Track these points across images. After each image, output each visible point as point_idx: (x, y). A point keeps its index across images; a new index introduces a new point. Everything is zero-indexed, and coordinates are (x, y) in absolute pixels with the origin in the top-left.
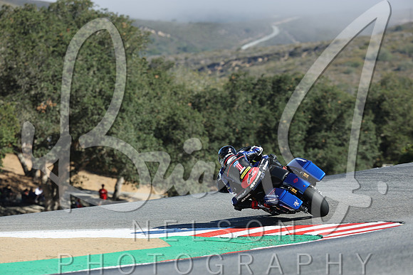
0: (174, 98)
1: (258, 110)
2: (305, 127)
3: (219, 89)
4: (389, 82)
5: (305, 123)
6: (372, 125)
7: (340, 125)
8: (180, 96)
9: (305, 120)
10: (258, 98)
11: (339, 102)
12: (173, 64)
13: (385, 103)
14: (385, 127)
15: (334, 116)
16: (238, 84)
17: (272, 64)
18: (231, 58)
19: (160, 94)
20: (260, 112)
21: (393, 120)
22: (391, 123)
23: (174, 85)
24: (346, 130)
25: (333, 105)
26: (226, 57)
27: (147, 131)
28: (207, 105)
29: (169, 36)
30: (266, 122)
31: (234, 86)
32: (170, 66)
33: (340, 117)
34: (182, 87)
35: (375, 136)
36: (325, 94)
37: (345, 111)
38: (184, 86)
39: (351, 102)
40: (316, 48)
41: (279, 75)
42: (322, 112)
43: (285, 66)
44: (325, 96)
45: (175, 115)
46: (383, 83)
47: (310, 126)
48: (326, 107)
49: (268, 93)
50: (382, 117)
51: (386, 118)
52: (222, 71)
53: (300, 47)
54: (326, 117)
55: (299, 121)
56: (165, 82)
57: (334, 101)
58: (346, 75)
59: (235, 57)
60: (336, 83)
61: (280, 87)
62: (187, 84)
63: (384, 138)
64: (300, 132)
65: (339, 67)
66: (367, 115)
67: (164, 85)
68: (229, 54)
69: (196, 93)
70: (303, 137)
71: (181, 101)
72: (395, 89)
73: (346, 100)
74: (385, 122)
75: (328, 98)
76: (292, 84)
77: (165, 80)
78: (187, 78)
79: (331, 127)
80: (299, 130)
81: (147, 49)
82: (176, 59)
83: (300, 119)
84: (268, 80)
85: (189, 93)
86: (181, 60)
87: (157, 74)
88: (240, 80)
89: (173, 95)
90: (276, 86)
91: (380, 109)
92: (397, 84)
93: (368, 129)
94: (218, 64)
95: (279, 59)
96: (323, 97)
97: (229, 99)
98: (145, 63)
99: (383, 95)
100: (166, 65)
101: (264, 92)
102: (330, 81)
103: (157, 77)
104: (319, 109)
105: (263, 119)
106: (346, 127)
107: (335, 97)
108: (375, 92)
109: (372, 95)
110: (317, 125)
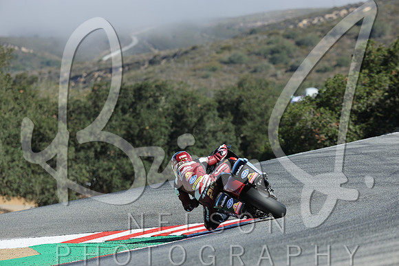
0: (39, 111)
1: (121, 118)
2: (167, 132)
3: (82, 100)
4: (245, 84)
5: (167, 128)
6: (231, 127)
7: (201, 128)
8: (45, 109)
9: (167, 125)
10: (120, 107)
11: (199, 106)
12: (37, 78)
13: (243, 104)
14: (244, 127)
15: (195, 120)
16: (101, 94)
17: (133, 73)
18: (92, 70)
19: (25, 108)
20: (123, 120)
21: (251, 120)
22: (250, 124)
23: (39, 99)
24: (207, 133)
25: (193, 109)
26: (89, 68)
27: (14, 145)
28: (71, 116)
29: (32, 51)
30: (129, 129)
31: (97, 96)
32: (33, 80)
33: (201, 120)
34: (46, 100)
35: (235, 137)
36: (184, 99)
37: (205, 114)
38: (48, 99)
39: (210, 105)
40: (175, 55)
41: (140, 83)
42: (183, 116)
43: (146, 74)
44: (185, 101)
45: (41, 128)
46: (240, 85)
47: (172, 131)
48: (186, 111)
49: (130, 101)
50: (241, 118)
51: (245, 119)
52: (84, 82)
53: (159, 55)
54: (186, 121)
55: (161, 126)
56: (30, 97)
57: (194, 105)
58: (205, 80)
59: (96, 68)
60: (196, 88)
61: (140, 95)
62: (51, 97)
63: (243, 138)
64: (163, 137)
65: (198, 72)
66: (227, 117)
67: (29, 99)
68: (91, 66)
70: (166, 141)
71: (47, 114)
72: (252, 90)
73: (205, 104)
74: (244, 123)
75: (188, 103)
76: (152, 91)
77: (30, 94)
78: (51, 91)
79: (192, 130)
80: (161, 135)
81: (12, 65)
82: (40, 74)
83: (162, 124)
84: (129, 89)
85: (54, 105)
86: (45, 74)
87: (22, 89)
88: (102, 90)
89: (38, 108)
90: (137, 94)
91: (239, 110)
92: (254, 85)
93: (228, 131)
94: (81, 76)
95: (139, 68)
96: (183, 102)
97: (92, 110)
98: (10, 79)
99: (240, 97)
100: (30, 80)
101: (125, 100)
102: (189, 86)
103: (22, 91)
104: (179, 114)
105: (126, 127)
106: (207, 129)
107: (194, 101)
108: (233, 94)
109: (230, 97)
110: (178, 129)
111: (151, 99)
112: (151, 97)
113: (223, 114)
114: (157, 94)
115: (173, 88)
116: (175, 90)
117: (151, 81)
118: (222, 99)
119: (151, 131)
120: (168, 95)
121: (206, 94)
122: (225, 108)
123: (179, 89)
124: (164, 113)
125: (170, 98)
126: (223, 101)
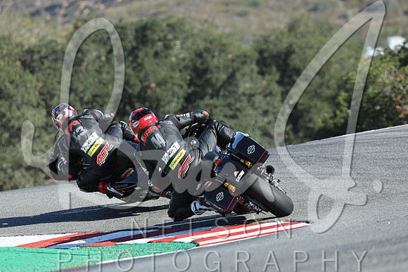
2: (181, 93)
3: (59, 41)
4: (299, 26)
5: (181, 87)
6: (277, 89)
7: (231, 88)
8: (5, 52)
9: (182, 83)
11: (230, 56)
13: (294, 56)
15: (223, 77)
17: (136, 5)
24: (240, 96)
25: (221, 60)
28: (43, 63)
30: (126, 87)
33: (231, 77)
34: (7, 39)
35: (281, 104)
36: (209, 45)
37: (238, 69)
38: (10, 37)
39: (245, 56)
41: (145, 19)
42: (206, 71)
43: (155, 7)
44: (209, 49)
46: (292, 28)
47: (190, 91)
48: (211, 63)
50: (290, 77)
52: (65, 16)
54: (210, 79)
55: (174, 84)
57: (223, 55)
58: (241, 19)
60: (228, 30)
61: (145, 36)
62: (15, 34)
64: (175, 100)
65: (231, 7)
66: (270, 74)
69: (26, 47)
70: (180, 107)
71: (7, 59)
72: (309, 37)
73: (239, 53)
74: (294, 84)
75: (214, 51)
76: (162, 31)
78: (14, 25)
79: (219, 91)
80: (173, 96)
83: (175, 81)
84: (129, 27)
85: (17, 46)
90: (140, 35)
91: (288, 65)
92: (311, 30)
93: (270, 94)
94: (60, 6)
96: (207, 50)
99: (291, 46)
102: (217, 27)
104: (201, 67)
106: (241, 90)
107: (223, 49)
108: (281, 41)
109: (276, 45)
110: (198, 89)
111: (160, 44)
112: (160, 40)
113: (265, 69)
114: (170, 37)
115: (193, 28)
116: (195, 31)
117: (162, 17)
118: (264, 47)
119: (158, 90)
120: (185, 39)
121: (241, 39)
122: (269, 61)
123: (201, 31)
124: (178, 64)
125: (189, 43)
126: (266, 51)
